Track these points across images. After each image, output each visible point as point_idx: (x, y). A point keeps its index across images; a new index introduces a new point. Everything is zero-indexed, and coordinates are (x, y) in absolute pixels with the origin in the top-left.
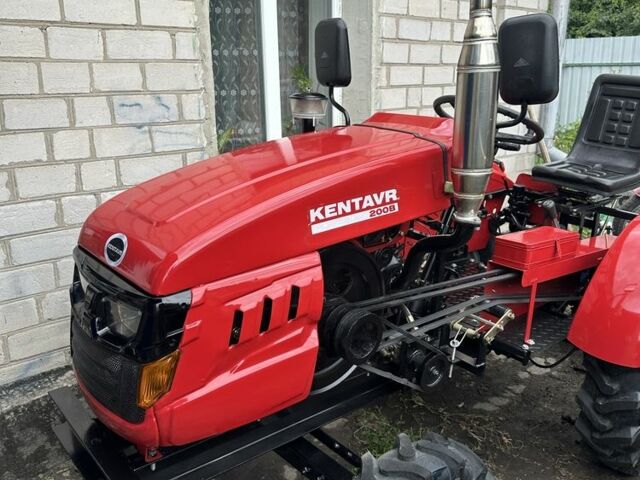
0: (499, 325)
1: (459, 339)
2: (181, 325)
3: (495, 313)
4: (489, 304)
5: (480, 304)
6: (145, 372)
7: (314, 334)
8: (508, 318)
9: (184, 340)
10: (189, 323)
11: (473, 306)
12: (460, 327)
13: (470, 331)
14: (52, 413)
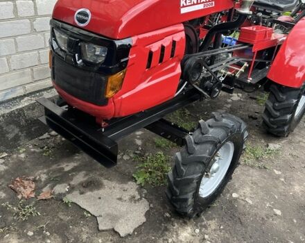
0: (242, 70)
1: (223, 76)
2: (127, 56)
3: (240, 65)
4: (236, 61)
5: (232, 60)
6: (109, 80)
7: (179, 66)
8: (246, 67)
9: (129, 64)
10: (131, 55)
11: (228, 62)
12: (223, 71)
13: (229, 73)
14: (21, 118)
